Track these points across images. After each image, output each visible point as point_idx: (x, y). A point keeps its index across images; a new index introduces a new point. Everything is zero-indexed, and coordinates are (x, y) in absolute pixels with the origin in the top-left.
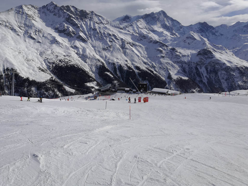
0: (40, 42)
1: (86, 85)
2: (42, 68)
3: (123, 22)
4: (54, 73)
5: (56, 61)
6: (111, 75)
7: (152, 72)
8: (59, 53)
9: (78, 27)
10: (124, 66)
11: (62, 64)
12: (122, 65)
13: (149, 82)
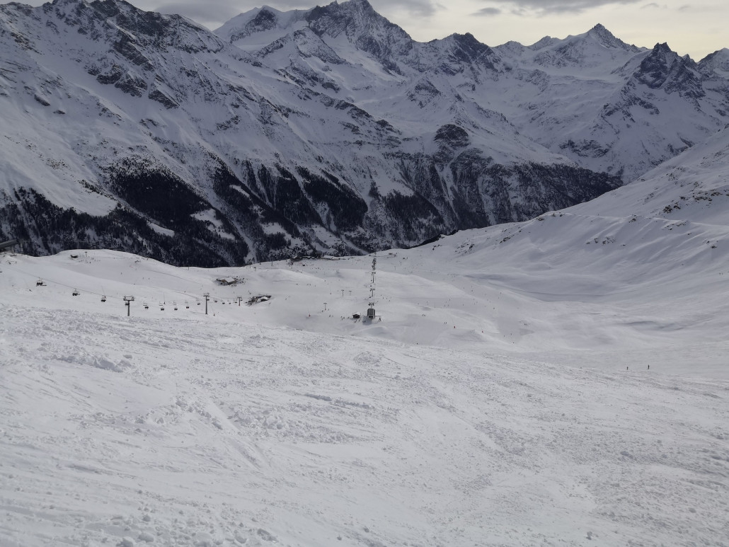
0: (64, 113)
1: (194, 218)
2: (91, 184)
3: (257, 27)
4: (119, 194)
5: (115, 164)
6: (244, 192)
7: (336, 180)
8: (117, 142)
9: (150, 67)
10: (270, 169)
11: (131, 171)
12: (266, 166)
13: (329, 206)
